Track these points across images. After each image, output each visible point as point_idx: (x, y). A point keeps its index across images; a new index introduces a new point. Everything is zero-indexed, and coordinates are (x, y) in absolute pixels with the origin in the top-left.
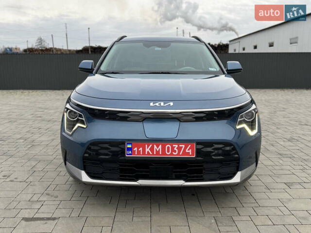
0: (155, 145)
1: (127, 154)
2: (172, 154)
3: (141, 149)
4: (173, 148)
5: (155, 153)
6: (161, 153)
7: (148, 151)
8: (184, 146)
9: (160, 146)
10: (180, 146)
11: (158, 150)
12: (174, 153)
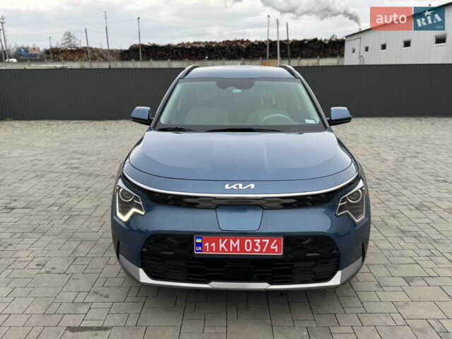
0: (231, 240)
1: (196, 251)
2: (252, 251)
3: (214, 244)
4: (254, 244)
5: (231, 250)
6: (238, 250)
7: (223, 248)
8: (268, 241)
9: (238, 242)
10: (264, 241)
11: (235, 246)
12: (255, 250)
